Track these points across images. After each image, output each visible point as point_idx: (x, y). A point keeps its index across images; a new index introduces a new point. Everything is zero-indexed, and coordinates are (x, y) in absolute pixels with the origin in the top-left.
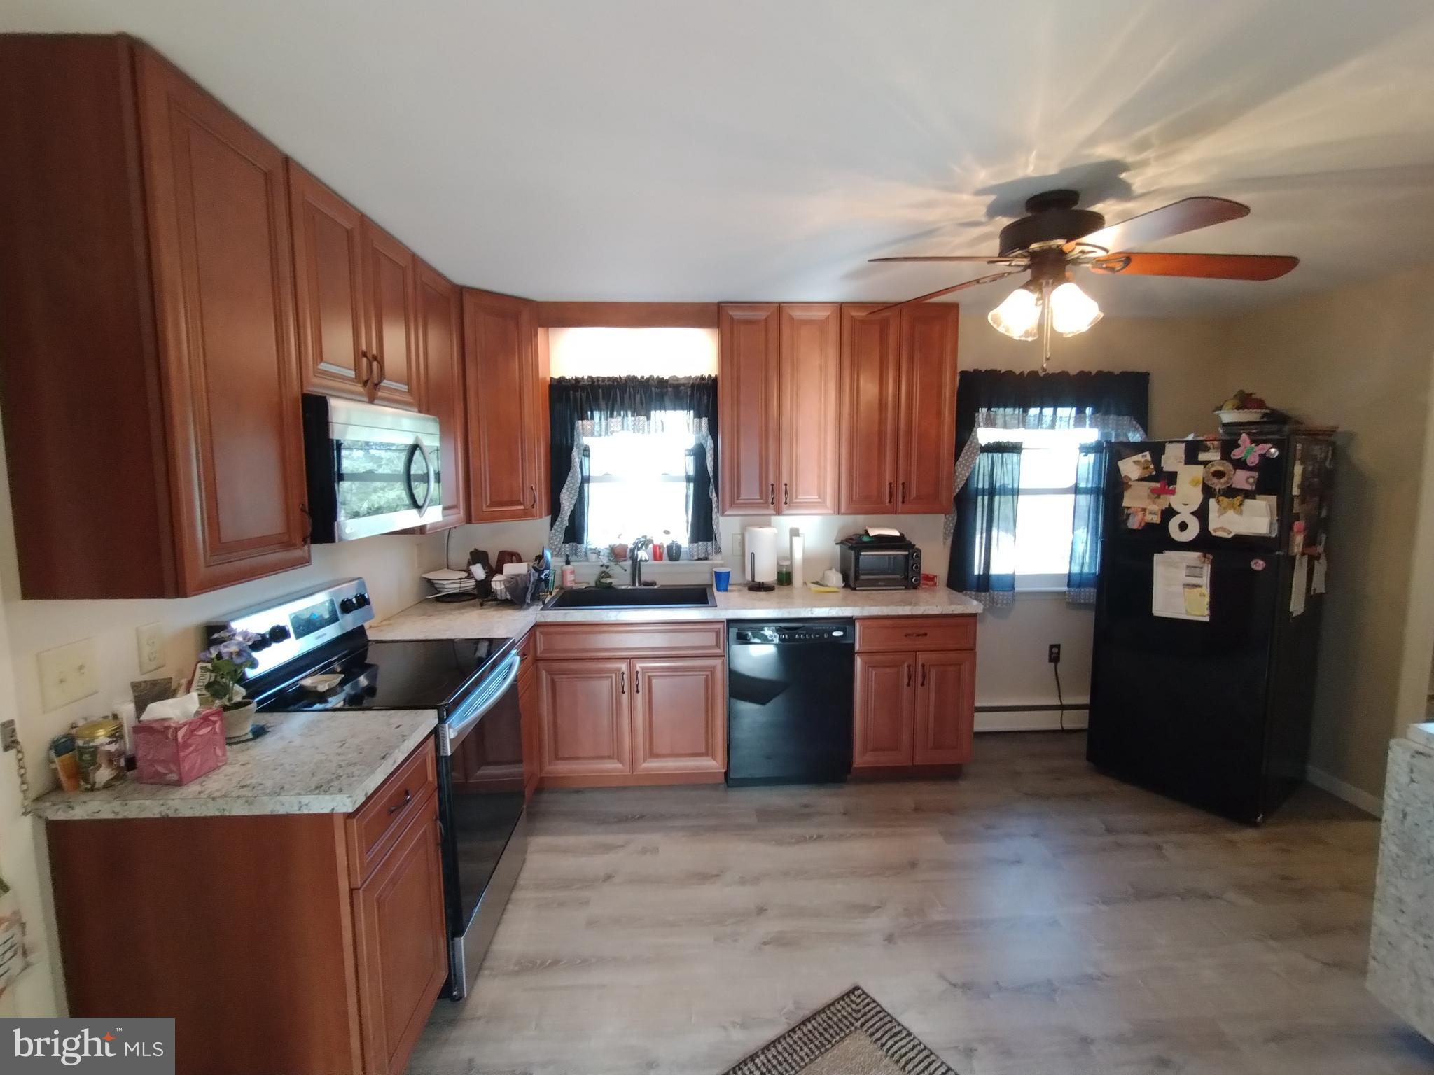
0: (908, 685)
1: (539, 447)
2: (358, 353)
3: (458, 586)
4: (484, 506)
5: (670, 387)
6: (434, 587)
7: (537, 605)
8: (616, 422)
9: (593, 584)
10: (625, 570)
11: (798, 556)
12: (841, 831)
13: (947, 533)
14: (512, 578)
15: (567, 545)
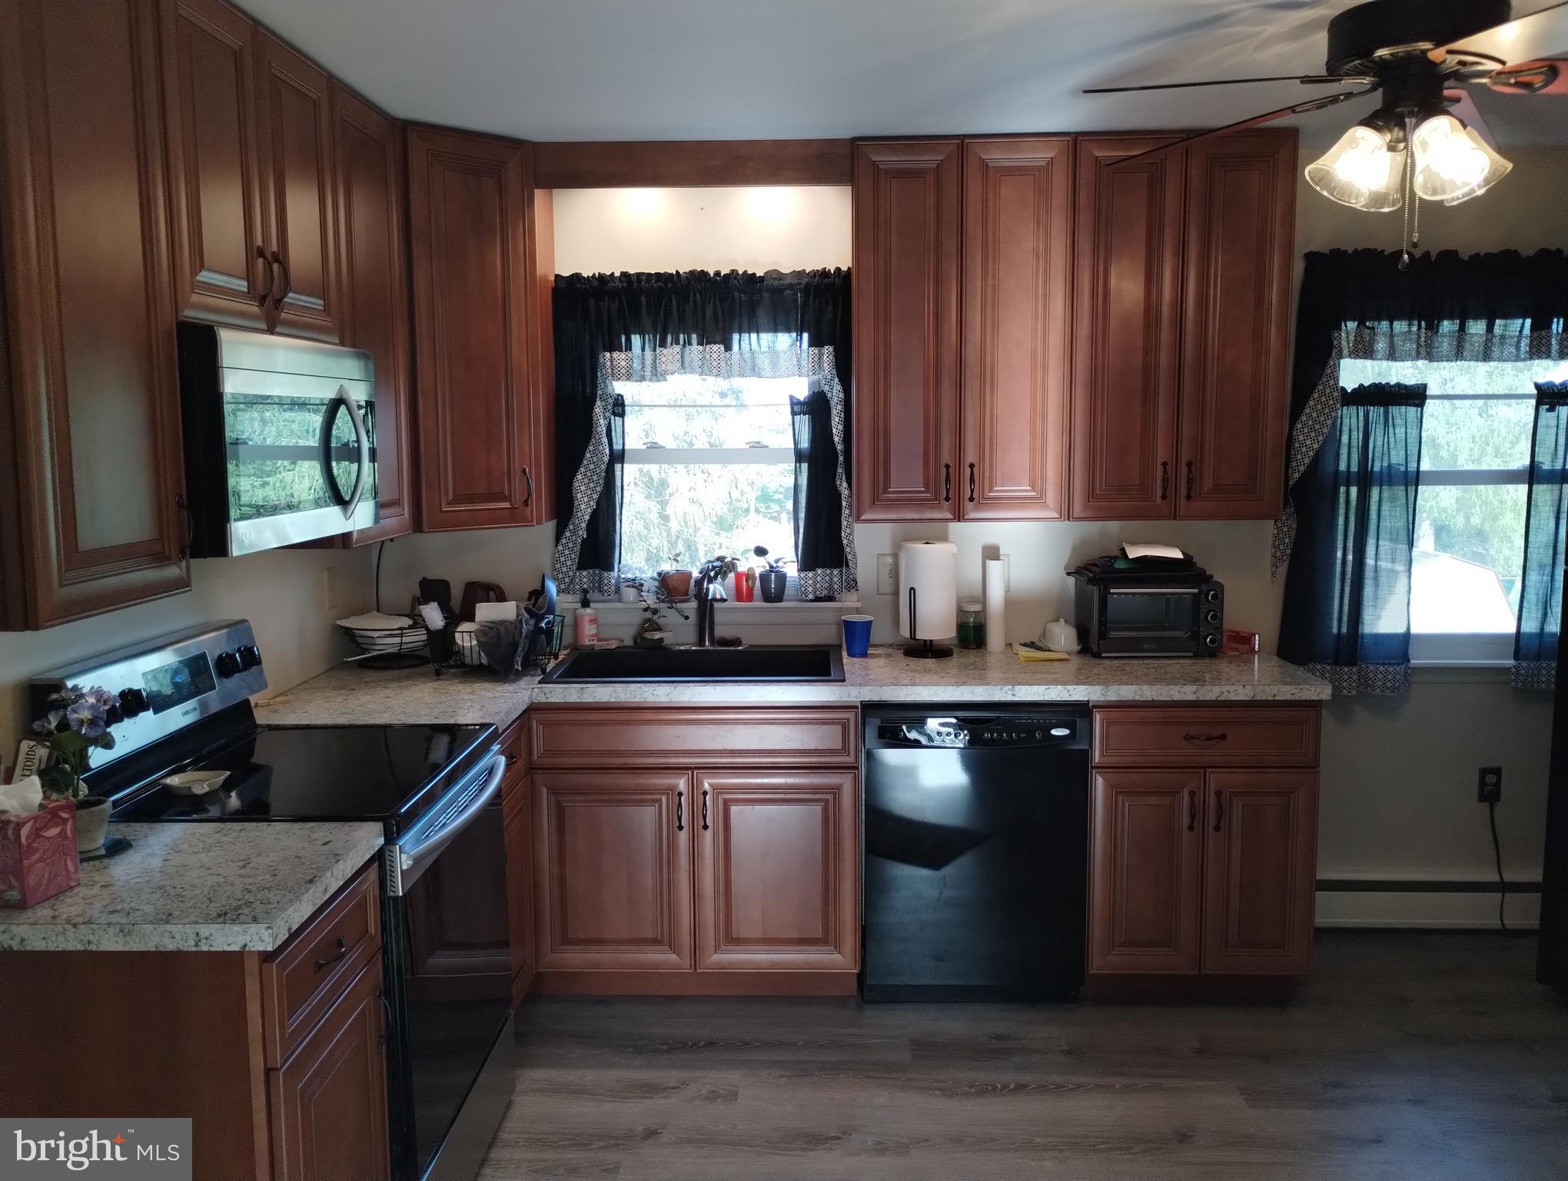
0: (1191, 828)
1: (536, 399)
2: (252, 251)
3: (397, 640)
4: (444, 504)
5: (768, 290)
6: (355, 642)
7: (533, 675)
8: (670, 353)
9: (629, 642)
10: (687, 618)
11: (996, 595)
12: (1058, 1079)
13: (1278, 554)
14: (490, 628)
15: (584, 573)
